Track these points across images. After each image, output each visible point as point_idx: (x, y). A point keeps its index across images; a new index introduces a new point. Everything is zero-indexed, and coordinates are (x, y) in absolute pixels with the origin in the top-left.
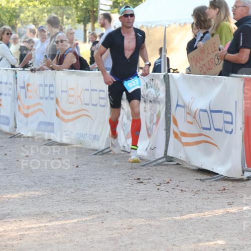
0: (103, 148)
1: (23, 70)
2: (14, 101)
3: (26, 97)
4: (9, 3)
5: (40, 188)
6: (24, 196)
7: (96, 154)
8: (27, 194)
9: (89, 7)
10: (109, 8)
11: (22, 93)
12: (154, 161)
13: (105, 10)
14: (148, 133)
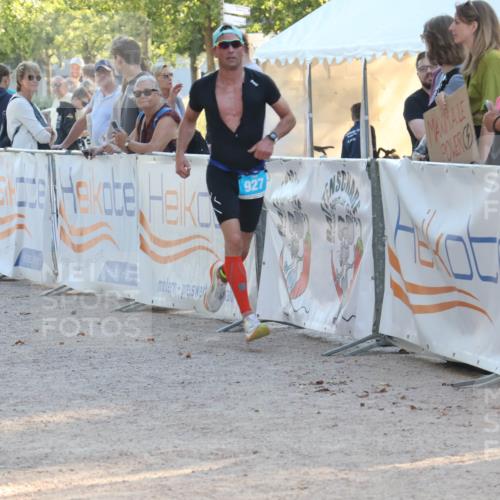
1: (69, 153)
2: (50, 218)
3: (75, 210)
5: (111, 400)
6: (78, 419)
7: (226, 330)
8: (84, 413)
9: (200, 20)
10: (242, 21)
12: (352, 345)
14: (337, 286)
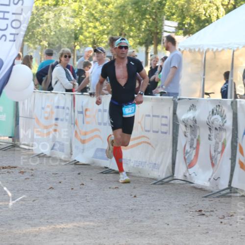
0: (164, 177)
1: (82, 94)
2: (70, 126)
3: (83, 123)
4: (68, 24)
5: (96, 218)
6: (79, 227)
7: (155, 184)
8: (82, 224)
9: (152, 29)
10: (173, 29)
11: (79, 118)
12: (218, 192)
13: (169, 32)
14: (212, 162)
